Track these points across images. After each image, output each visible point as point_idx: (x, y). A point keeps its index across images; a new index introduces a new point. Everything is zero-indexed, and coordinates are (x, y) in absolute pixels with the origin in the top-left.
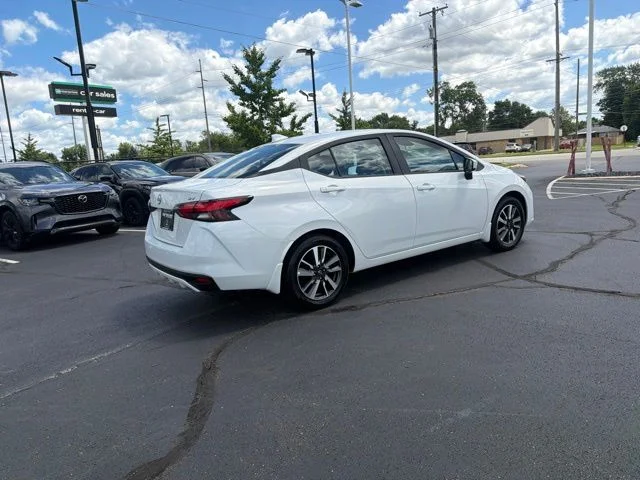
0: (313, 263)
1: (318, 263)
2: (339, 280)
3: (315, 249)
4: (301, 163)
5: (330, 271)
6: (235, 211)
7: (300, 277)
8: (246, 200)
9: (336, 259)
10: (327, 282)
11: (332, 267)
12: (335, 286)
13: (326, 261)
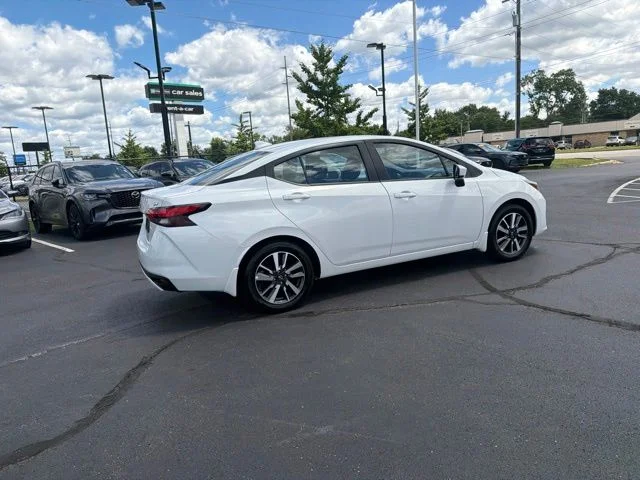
0: (273, 268)
1: (278, 268)
2: (302, 285)
3: (276, 255)
4: (266, 171)
5: (292, 276)
6: (192, 217)
7: (258, 281)
8: (206, 206)
9: (299, 264)
10: (288, 287)
11: (293, 272)
12: (297, 291)
13: (287, 267)
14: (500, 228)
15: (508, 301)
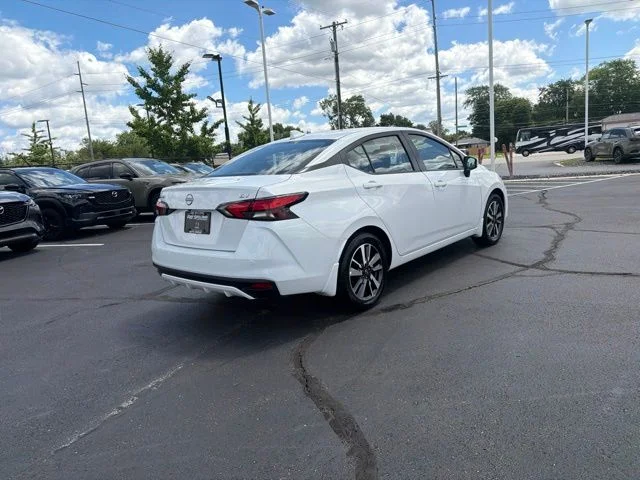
0: (362, 262)
1: (365, 262)
2: (380, 278)
4: (342, 158)
5: (374, 270)
6: (293, 209)
7: (352, 277)
8: (303, 197)
9: (378, 256)
10: (372, 281)
11: (375, 265)
12: (378, 284)
13: (371, 259)
14: (488, 215)
15: (546, 272)
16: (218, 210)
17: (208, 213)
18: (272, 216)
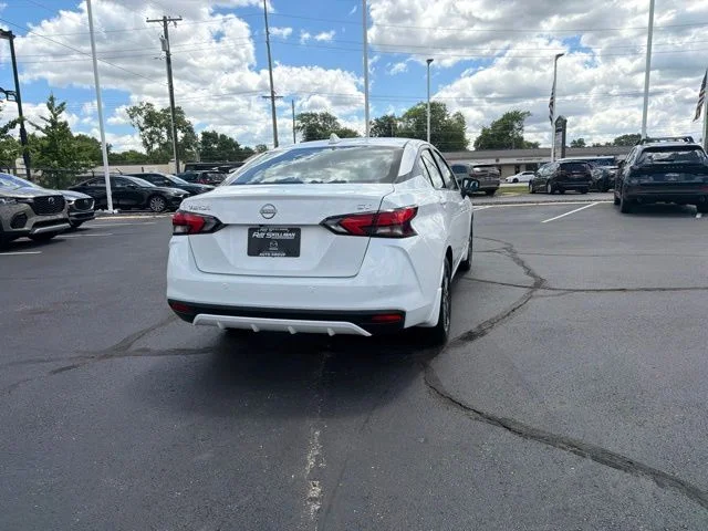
16: (324, 224)
17: (296, 230)
18: (400, 232)
